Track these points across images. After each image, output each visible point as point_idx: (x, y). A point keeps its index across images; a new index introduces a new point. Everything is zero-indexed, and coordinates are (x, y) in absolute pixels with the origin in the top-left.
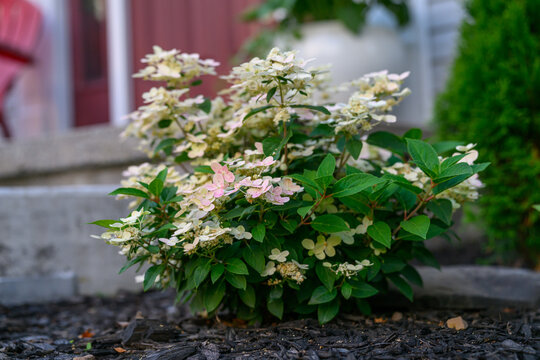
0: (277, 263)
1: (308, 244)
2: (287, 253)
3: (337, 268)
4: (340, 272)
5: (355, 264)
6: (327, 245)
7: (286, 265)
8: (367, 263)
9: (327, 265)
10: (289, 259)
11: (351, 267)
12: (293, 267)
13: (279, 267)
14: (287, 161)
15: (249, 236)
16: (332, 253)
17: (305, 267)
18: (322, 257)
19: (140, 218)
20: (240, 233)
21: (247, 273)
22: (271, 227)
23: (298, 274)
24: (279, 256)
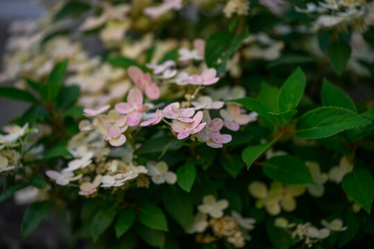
0: (209, 218)
1: (257, 190)
2: (224, 204)
3: (294, 229)
4: (297, 236)
5: (320, 227)
6: (284, 194)
7: (223, 220)
8: (337, 225)
9: (282, 223)
10: (227, 212)
11: (313, 232)
12: (231, 225)
13: (212, 222)
14: (243, 60)
15: (172, 178)
16: (290, 206)
17: (248, 224)
18: (275, 210)
19: (23, 138)
20: (161, 174)
21: (166, 229)
22: (205, 168)
23: (238, 234)
24: (213, 208)
